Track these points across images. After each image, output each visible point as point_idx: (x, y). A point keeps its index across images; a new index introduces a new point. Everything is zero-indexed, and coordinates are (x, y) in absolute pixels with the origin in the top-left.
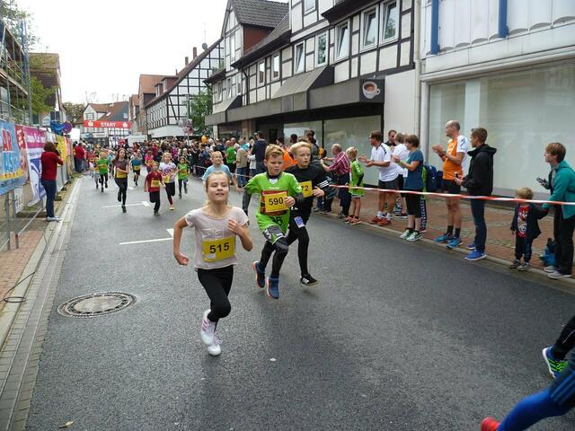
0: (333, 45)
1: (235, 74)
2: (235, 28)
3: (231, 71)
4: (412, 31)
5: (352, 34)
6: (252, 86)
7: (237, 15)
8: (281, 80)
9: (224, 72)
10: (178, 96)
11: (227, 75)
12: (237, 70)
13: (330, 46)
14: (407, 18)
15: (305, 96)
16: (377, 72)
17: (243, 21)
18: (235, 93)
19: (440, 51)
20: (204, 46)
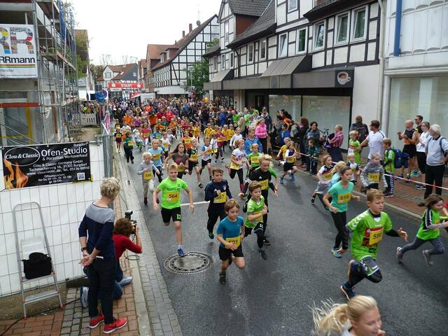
0: (312, 38)
1: (228, 52)
2: (229, 16)
3: (225, 49)
4: (378, 35)
5: (328, 31)
6: (243, 62)
7: (231, 7)
8: (267, 61)
9: (220, 50)
10: (179, 63)
11: (221, 52)
12: (230, 50)
13: (309, 39)
14: (374, 25)
15: (289, 78)
16: (348, 63)
17: (236, 12)
18: (228, 66)
19: (401, 53)
20: (198, 23)
